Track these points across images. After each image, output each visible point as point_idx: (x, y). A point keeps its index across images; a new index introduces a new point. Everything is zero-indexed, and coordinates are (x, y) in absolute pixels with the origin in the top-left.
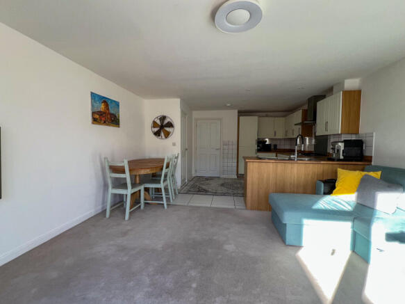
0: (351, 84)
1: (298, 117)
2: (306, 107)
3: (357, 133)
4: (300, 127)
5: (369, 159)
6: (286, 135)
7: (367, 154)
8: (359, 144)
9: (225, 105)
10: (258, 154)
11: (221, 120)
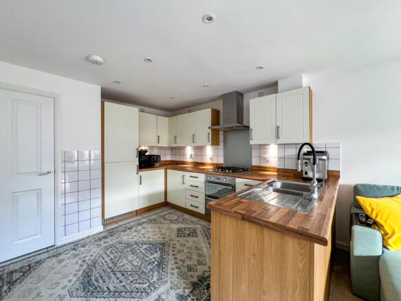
4: (210, 131)
6: (175, 142)
9: (87, 58)
10: (140, 173)
11: (55, 99)
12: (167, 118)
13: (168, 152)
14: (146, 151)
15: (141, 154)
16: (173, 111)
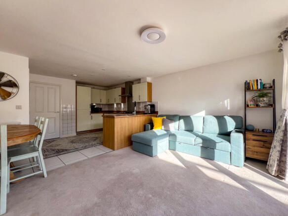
0: (149, 79)
1: (118, 91)
2: (124, 86)
3: (151, 101)
4: (121, 97)
5: (157, 113)
6: (108, 102)
7: (156, 110)
8: (153, 106)
9: (72, 75)
10: (92, 115)
11: (60, 86)
12: (105, 91)
13: (106, 106)
14: (95, 106)
15: (92, 107)
16: (109, 87)
